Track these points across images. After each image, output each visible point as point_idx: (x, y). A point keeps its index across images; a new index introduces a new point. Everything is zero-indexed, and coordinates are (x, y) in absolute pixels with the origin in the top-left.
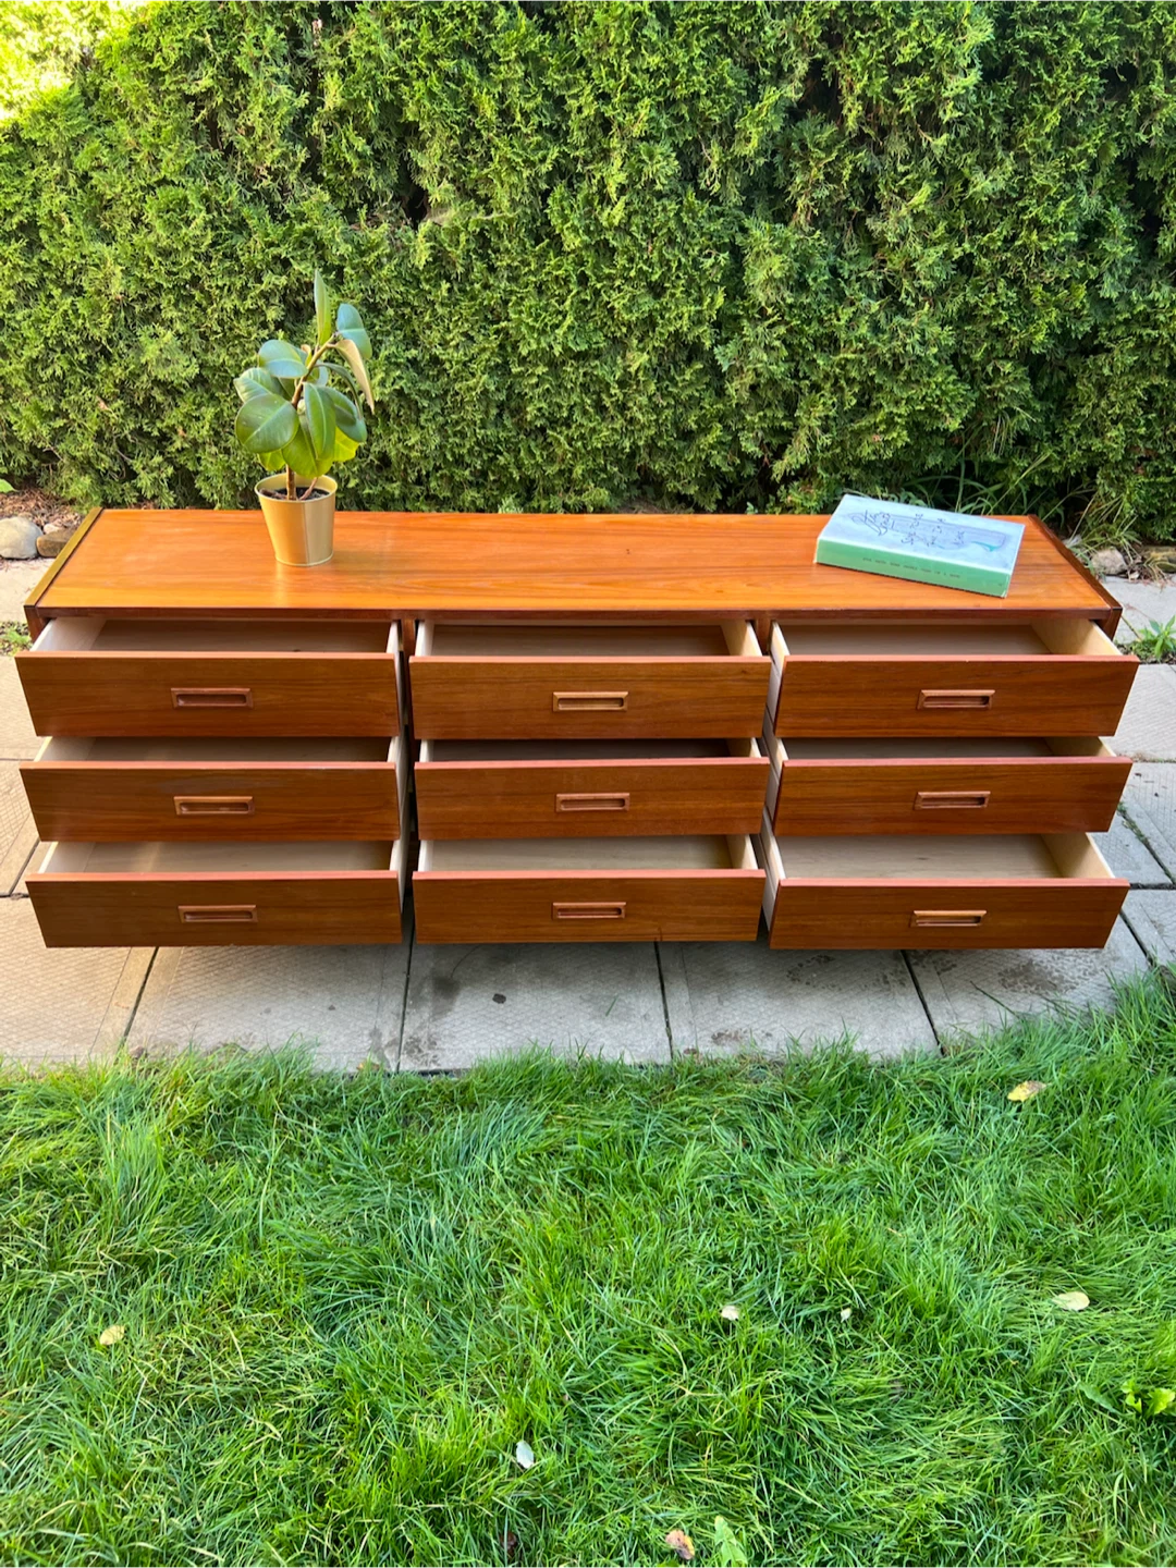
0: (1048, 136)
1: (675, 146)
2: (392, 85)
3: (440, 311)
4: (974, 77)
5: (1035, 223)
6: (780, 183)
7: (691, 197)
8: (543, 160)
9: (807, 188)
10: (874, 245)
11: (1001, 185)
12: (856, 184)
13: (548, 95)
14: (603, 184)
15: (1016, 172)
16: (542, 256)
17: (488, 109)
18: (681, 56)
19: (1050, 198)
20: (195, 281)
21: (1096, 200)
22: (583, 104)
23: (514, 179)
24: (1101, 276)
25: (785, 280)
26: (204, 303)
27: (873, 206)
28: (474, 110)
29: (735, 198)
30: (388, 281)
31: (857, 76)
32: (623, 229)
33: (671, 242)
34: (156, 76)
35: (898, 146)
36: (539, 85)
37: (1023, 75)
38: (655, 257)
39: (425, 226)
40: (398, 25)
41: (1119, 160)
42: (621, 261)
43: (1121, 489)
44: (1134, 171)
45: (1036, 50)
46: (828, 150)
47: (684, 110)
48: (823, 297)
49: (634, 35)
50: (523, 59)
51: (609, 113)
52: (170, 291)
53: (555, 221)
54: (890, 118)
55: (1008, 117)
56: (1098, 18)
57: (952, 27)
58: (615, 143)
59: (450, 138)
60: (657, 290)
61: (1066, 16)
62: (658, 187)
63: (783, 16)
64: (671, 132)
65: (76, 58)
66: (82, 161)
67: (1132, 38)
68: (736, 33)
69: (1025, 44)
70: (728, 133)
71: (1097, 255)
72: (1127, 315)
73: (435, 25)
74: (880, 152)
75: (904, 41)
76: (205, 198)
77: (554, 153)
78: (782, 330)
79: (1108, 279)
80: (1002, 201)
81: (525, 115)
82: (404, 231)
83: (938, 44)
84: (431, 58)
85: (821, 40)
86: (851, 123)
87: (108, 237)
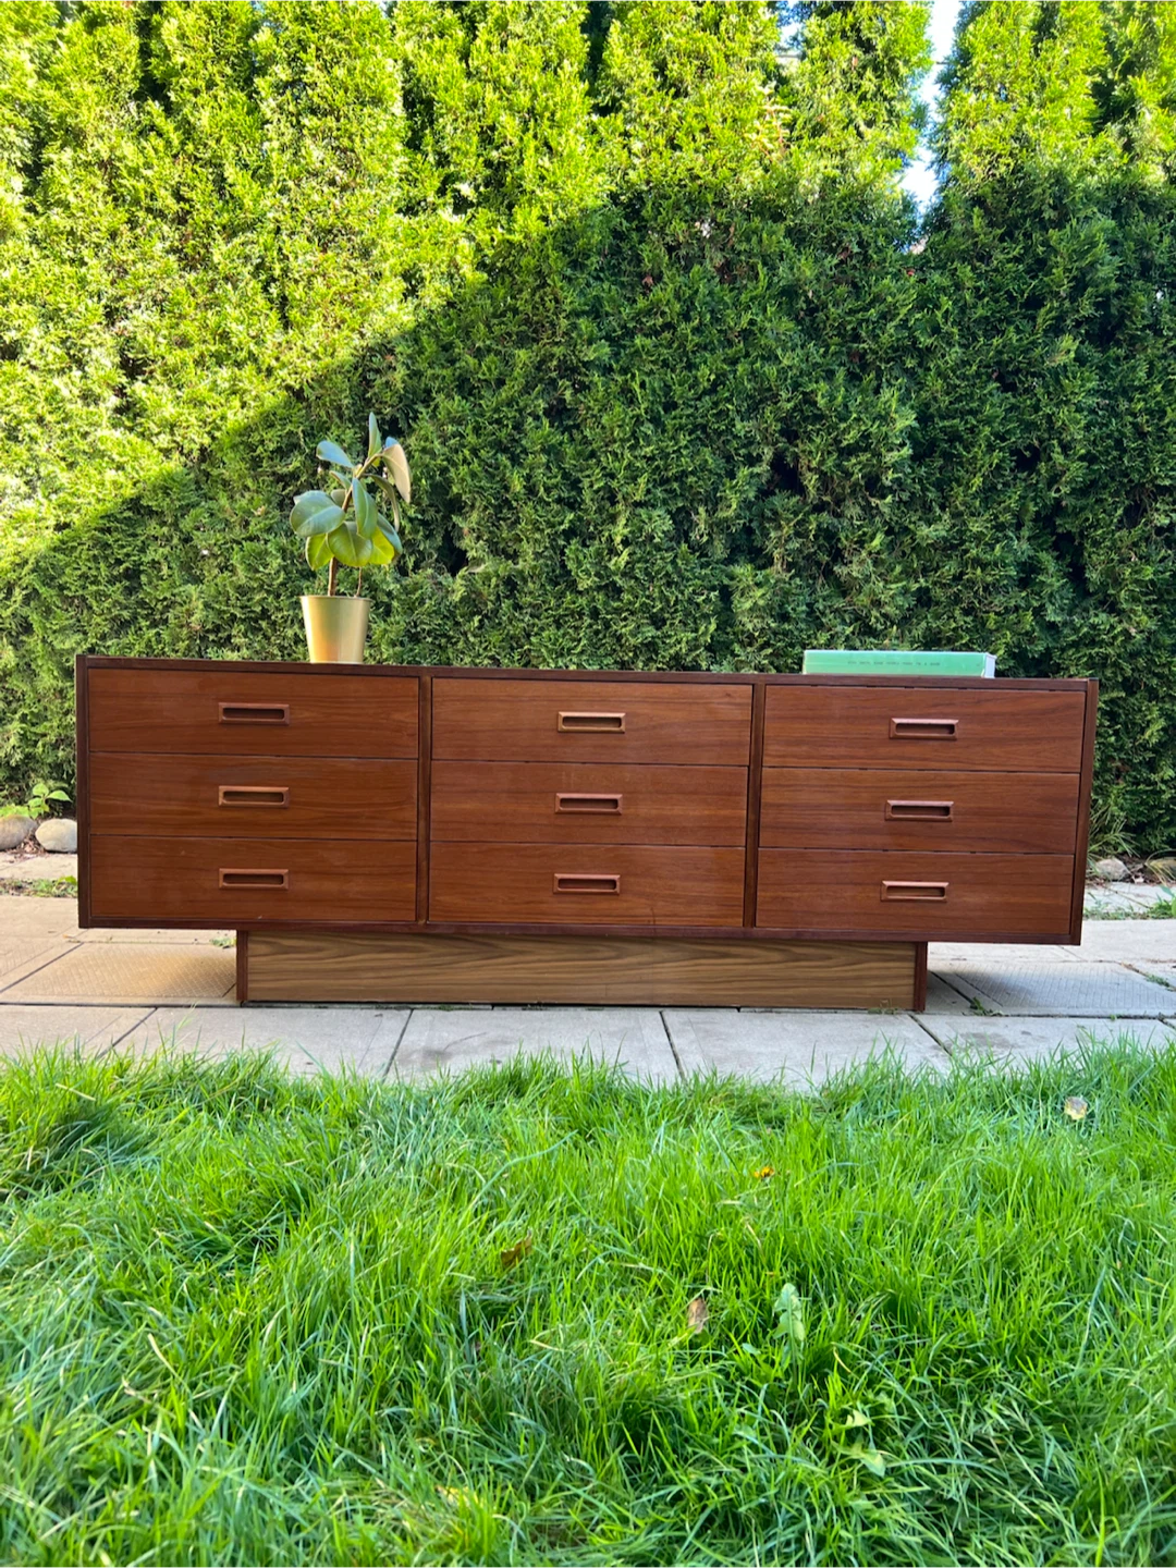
0: (974, 497)
1: (669, 512)
2: (444, 471)
3: (472, 639)
4: (907, 451)
5: (977, 562)
6: (758, 544)
7: (684, 547)
8: (561, 523)
9: (780, 541)
10: (843, 589)
11: (944, 533)
12: (821, 541)
13: (566, 476)
14: (610, 539)
15: (954, 526)
16: (562, 595)
17: (517, 485)
18: (670, 446)
19: (986, 544)
20: (265, 614)
21: (1025, 546)
22: (592, 482)
23: (537, 536)
24: (1043, 606)
25: (769, 608)
26: (269, 632)
27: (838, 556)
28: (507, 489)
29: (719, 550)
30: (429, 615)
31: (812, 455)
32: (627, 573)
33: (669, 584)
34: (256, 463)
35: (853, 510)
36: (560, 468)
37: (947, 456)
38: (656, 595)
39: (462, 572)
40: (450, 429)
41: (1037, 513)
42: (626, 597)
43: (1107, 796)
44: (1055, 527)
45: (954, 437)
46: (796, 514)
47: (675, 485)
48: (803, 626)
49: (634, 433)
50: (544, 451)
51: (614, 484)
52: (243, 621)
53: (571, 565)
54: (843, 488)
55: (939, 485)
56: (1001, 412)
57: (884, 418)
58: (620, 507)
59: (486, 508)
60: (657, 622)
61: (972, 412)
62: (657, 540)
63: (749, 419)
64: (665, 502)
65: (196, 454)
66: (186, 524)
67: (1029, 427)
68: (715, 431)
69: (943, 430)
70: (714, 502)
71: (1036, 588)
72: (1074, 637)
73: (477, 430)
74: (839, 516)
75: (845, 431)
76: (283, 550)
77: (571, 516)
78: (770, 651)
79: (1050, 608)
80: (948, 547)
81: (548, 490)
82: (445, 579)
83: (874, 430)
84: (475, 452)
85: (782, 432)
86: (812, 491)
87: (198, 580)
